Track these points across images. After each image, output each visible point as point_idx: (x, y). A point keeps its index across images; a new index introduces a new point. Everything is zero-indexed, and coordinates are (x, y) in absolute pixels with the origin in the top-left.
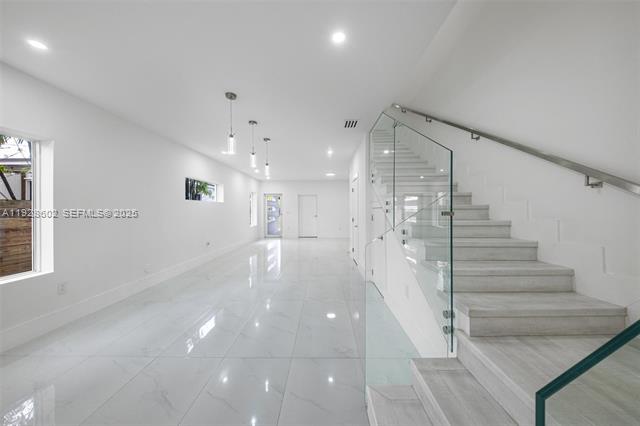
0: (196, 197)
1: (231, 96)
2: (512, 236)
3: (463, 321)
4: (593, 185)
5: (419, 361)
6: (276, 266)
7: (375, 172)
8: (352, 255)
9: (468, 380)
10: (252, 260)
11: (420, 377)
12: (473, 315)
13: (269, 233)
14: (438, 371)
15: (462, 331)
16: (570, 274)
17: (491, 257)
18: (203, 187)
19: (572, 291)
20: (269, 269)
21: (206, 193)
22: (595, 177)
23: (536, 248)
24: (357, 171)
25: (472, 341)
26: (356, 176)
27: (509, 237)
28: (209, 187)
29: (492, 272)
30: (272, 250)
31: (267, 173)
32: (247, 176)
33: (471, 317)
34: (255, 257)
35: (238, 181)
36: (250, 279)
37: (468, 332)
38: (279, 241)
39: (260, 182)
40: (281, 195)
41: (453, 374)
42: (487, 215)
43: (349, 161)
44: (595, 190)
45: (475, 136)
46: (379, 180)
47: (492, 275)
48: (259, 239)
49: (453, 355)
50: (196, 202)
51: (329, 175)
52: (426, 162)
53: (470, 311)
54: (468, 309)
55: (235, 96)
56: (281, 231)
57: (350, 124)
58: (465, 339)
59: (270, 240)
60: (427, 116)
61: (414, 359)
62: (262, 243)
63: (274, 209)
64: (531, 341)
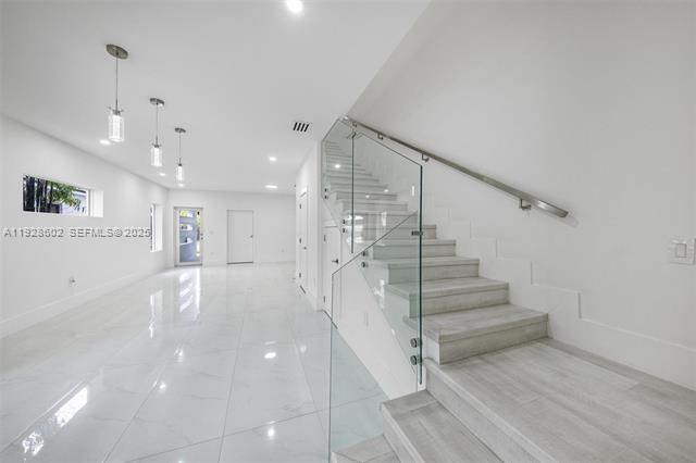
0: (50, 207)
1: (118, 52)
2: (457, 253)
3: (432, 349)
4: (524, 208)
5: (390, 404)
6: (192, 305)
7: (329, 187)
8: (299, 282)
9: (442, 415)
10: (155, 300)
11: (395, 426)
12: (442, 341)
13: (182, 260)
14: (412, 411)
15: (432, 359)
16: (506, 287)
17: (445, 276)
18: (64, 193)
19: (507, 303)
20: (182, 308)
21: (71, 202)
22: (526, 201)
23: (478, 265)
24: (307, 184)
25: (441, 369)
26: (305, 190)
27: (454, 255)
28: (75, 196)
29: (451, 291)
30: (187, 282)
31: (180, 177)
32: (146, 181)
33: (440, 343)
34: (160, 294)
35: (130, 188)
36: (151, 328)
37: (438, 359)
38: (197, 270)
39: (167, 190)
40: (202, 209)
41: (427, 411)
42: (435, 234)
43: (297, 172)
44: (525, 212)
45: (425, 157)
46: (333, 196)
47: (450, 294)
48: (166, 269)
49: (422, 387)
50: (51, 216)
51: (269, 187)
52: (377, 181)
53: (441, 338)
54: (438, 335)
55: (126, 53)
56: (202, 257)
57: (300, 127)
58: (435, 368)
59: (183, 270)
60: (379, 133)
61: (385, 403)
62: (171, 274)
63: (190, 228)
64: (490, 358)
